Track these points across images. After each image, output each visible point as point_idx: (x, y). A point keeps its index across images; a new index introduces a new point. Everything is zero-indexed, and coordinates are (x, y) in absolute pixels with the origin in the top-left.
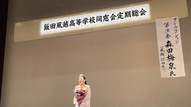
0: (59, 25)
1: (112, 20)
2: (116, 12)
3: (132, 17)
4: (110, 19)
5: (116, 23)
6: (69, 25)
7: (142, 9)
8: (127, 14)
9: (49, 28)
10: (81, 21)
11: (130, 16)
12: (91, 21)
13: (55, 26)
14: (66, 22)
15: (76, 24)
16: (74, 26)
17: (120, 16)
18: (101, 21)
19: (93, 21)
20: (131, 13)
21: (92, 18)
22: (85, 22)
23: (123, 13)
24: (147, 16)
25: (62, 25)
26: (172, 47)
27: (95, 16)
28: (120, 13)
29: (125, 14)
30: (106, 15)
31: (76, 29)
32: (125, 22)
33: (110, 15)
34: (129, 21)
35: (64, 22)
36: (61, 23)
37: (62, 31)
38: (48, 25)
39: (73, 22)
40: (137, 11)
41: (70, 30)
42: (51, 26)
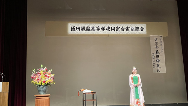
0: (83, 29)
1: (122, 31)
2: (125, 26)
3: (135, 31)
4: (121, 30)
5: (125, 34)
6: (91, 30)
7: (142, 27)
8: (132, 29)
9: (76, 29)
10: (100, 28)
11: (134, 31)
12: (107, 29)
13: (80, 29)
14: (88, 27)
15: (96, 30)
16: (95, 31)
17: (128, 29)
18: (115, 31)
19: (109, 30)
20: (135, 29)
21: (108, 27)
22: (103, 30)
23: (129, 28)
24: (145, 32)
25: (86, 29)
26: (159, 54)
27: (111, 27)
28: (128, 27)
29: (131, 28)
30: (118, 27)
31: (97, 34)
32: (131, 34)
33: (121, 28)
34: (133, 34)
35: (87, 27)
36: (84, 27)
37: (85, 34)
38: (74, 27)
39: (94, 28)
40: (138, 28)
41: (92, 33)
42: (77, 29)
